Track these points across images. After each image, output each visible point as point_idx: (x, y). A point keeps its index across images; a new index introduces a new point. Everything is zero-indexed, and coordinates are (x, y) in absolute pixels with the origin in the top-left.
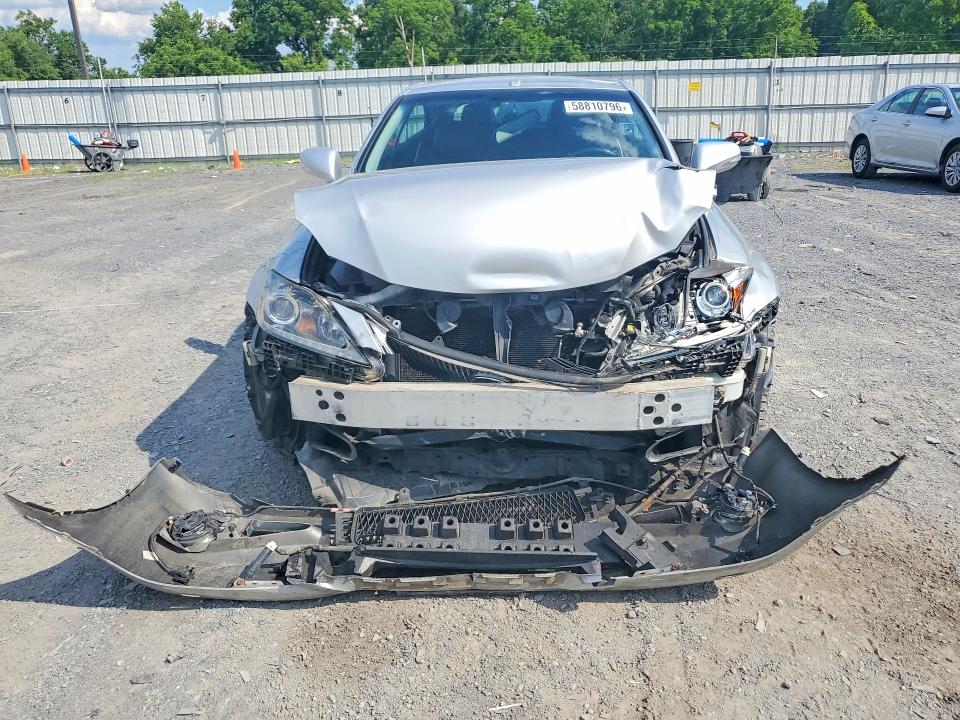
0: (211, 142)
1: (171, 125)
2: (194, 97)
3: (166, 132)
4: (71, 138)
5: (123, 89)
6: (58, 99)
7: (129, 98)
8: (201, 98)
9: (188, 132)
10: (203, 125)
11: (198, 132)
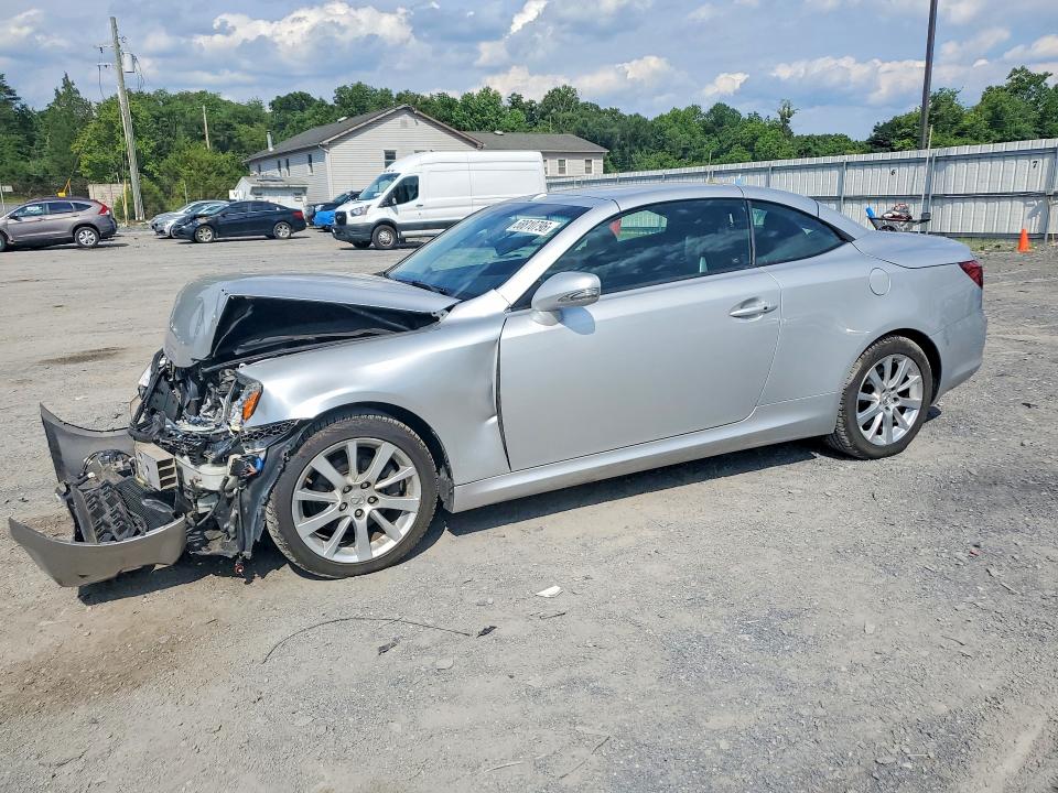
0: (1030, 217)
1: (988, 197)
2: (1025, 164)
3: (982, 205)
4: (868, 210)
5: (948, 159)
6: (886, 170)
7: (952, 167)
8: (1032, 165)
9: (1006, 204)
10: (1025, 196)
11: (1018, 204)
